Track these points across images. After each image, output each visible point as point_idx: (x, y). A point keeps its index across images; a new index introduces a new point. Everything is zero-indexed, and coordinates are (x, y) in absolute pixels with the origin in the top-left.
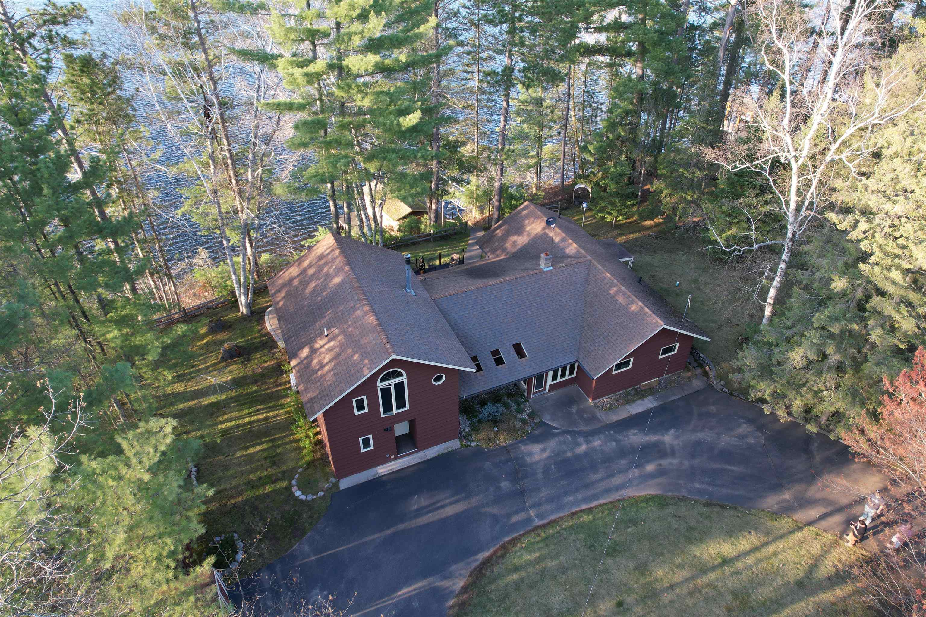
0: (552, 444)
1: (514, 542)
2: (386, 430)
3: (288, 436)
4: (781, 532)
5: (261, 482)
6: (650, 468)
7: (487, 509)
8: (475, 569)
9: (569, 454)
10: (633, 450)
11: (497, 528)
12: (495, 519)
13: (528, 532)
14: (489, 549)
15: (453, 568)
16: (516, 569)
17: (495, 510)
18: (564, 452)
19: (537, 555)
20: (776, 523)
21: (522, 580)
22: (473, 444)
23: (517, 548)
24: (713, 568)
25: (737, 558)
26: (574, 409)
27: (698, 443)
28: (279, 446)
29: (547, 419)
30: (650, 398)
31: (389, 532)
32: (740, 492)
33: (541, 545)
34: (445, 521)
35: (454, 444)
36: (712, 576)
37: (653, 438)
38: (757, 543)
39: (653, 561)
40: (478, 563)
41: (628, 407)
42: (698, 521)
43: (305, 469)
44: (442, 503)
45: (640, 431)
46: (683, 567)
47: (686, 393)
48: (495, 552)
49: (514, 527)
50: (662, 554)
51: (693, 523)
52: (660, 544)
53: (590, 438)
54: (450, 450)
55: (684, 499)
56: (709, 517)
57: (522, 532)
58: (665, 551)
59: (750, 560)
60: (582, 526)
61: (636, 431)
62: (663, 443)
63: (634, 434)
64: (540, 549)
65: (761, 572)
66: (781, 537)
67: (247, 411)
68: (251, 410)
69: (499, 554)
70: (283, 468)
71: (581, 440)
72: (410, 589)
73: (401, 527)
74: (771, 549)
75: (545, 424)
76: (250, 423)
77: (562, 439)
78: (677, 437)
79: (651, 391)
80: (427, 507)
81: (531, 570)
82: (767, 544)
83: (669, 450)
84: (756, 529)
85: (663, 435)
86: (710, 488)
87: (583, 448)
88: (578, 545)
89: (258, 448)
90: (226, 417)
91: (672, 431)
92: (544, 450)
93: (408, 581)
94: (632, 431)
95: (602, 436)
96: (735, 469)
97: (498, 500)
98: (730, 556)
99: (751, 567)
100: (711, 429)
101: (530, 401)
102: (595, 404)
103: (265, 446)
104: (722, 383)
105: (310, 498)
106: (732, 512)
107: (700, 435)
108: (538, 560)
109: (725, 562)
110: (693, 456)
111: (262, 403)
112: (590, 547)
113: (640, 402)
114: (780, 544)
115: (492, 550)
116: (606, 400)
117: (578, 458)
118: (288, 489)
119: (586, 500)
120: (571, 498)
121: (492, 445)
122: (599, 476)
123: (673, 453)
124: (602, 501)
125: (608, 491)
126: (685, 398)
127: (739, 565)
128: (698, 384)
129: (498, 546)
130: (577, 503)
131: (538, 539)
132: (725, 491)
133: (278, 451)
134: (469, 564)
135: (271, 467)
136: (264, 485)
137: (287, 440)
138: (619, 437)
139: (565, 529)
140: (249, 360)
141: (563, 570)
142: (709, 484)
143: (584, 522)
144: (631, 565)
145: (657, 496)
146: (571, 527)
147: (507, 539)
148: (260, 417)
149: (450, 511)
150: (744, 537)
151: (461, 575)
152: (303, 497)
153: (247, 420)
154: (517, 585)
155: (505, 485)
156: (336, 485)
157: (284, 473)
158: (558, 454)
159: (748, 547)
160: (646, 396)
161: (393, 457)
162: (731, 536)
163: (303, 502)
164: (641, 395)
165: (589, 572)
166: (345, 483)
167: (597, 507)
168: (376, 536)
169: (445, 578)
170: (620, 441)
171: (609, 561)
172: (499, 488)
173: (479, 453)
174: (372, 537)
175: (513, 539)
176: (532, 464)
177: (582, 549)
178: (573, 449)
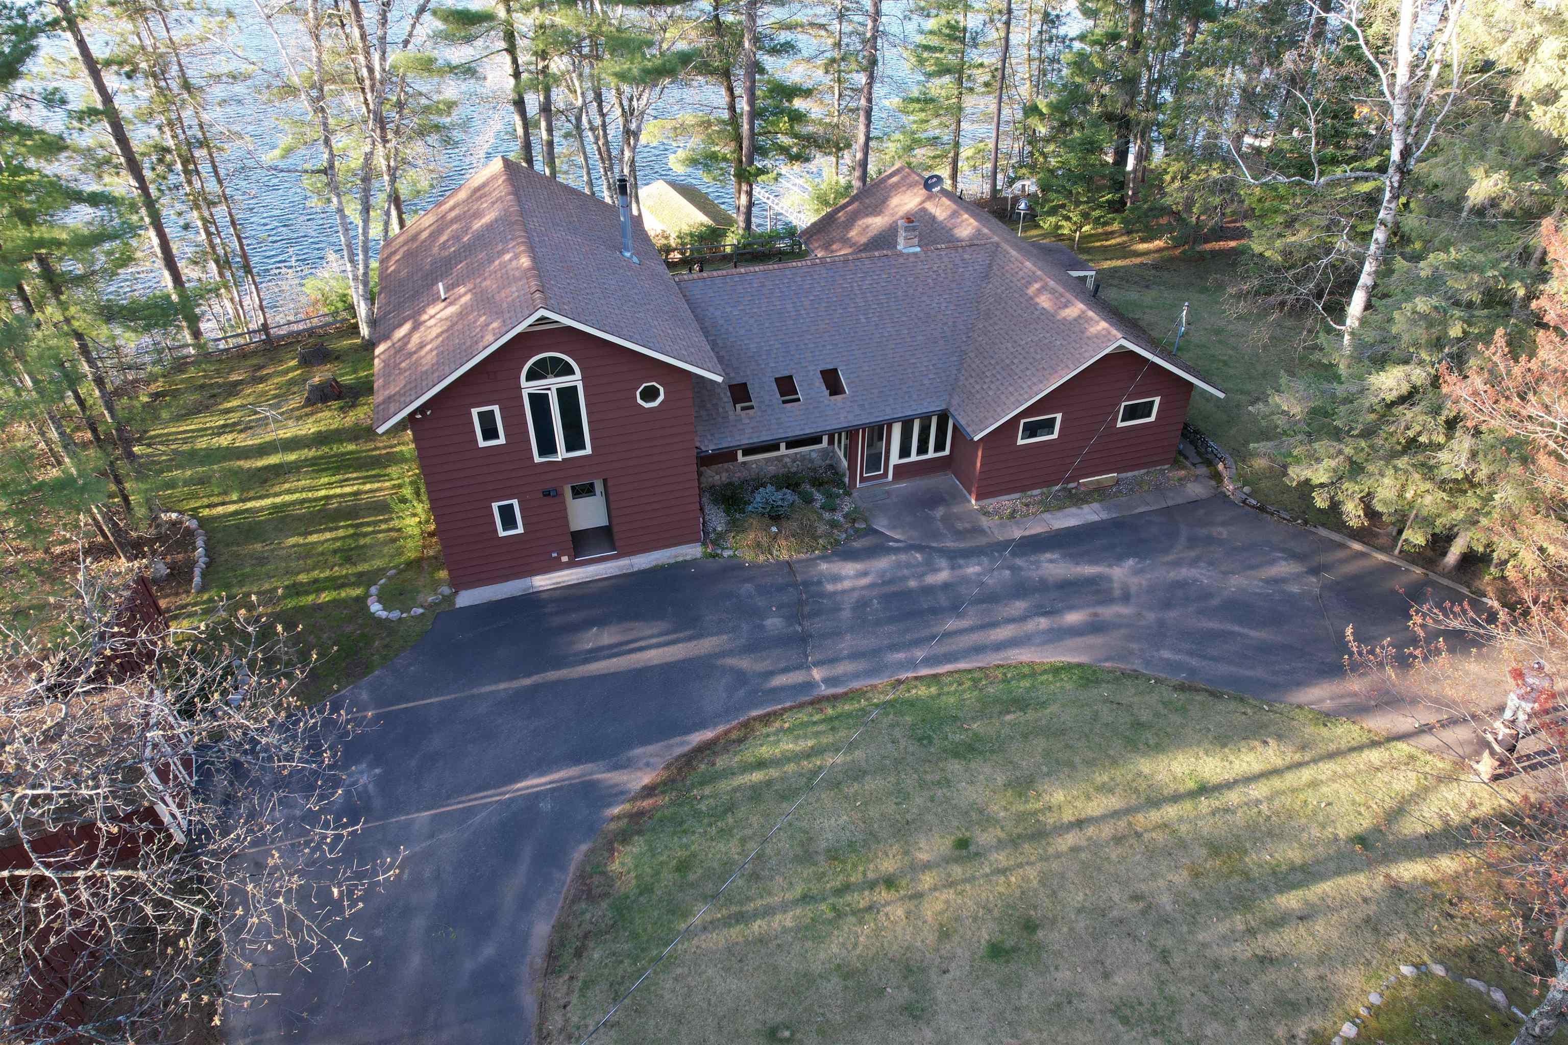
0: (883, 563)
1: (766, 719)
2: (547, 494)
3: (386, 521)
4: (1332, 747)
5: (317, 586)
6: (1073, 618)
7: (730, 661)
8: (678, 759)
9: (912, 584)
10: (1043, 586)
11: (741, 693)
12: (741, 677)
13: (801, 706)
14: (715, 725)
15: (638, 751)
16: (761, 764)
17: (744, 663)
18: (905, 578)
19: (810, 743)
20: (1324, 731)
21: (769, 783)
22: (726, 554)
23: (771, 729)
24: (1176, 798)
25: (1229, 785)
26: (940, 512)
27: (1181, 584)
28: (365, 535)
29: (881, 524)
30: (1096, 506)
31: (527, 682)
32: (1258, 672)
33: (822, 727)
34: (640, 674)
35: (692, 551)
36: (1171, 812)
37: (1089, 570)
38: (1279, 762)
39: (1048, 774)
40: (686, 749)
41: (1047, 516)
42: (1157, 715)
43: (401, 572)
44: (642, 643)
45: (1064, 556)
46: (1111, 791)
47: (1170, 503)
48: (726, 733)
49: (776, 694)
50: (1072, 766)
51: (1145, 716)
52: (1067, 746)
53: (961, 562)
54: (680, 559)
55: (1135, 675)
56: (1183, 710)
57: (788, 704)
58: (1077, 760)
59: (1258, 791)
60: (912, 703)
61: (1055, 556)
62: (1109, 579)
63: (1051, 561)
64: (817, 734)
65: (1277, 814)
66: (1331, 756)
67: (326, 480)
68: (334, 479)
69: (734, 735)
70: (362, 567)
71: (943, 563)
72: (543, 780)
73: (553, 675)
74: (1306, 774)
75: (876, 532)
76: (327, 497)
77: (903, 557)
78: (1136, 572)
79: (1100, 493)
80: (611, 647)
81: (790, 768)
82: (1299, 765)
83: (1117, 593)
84: (1279, 737)
85: (1110, 566)
86: (1194, 662)
87: (943, 576)
88: (897, 733)
89: (328, 535)
90: (287, 486)
91: (1131, 562)
92: (865, 574)
93: (541, 766)
94: (1048, 555)
95: (985, 560)
96: (1253, 633)
97: (751, 648)
98: (1215, 780)
99: (1258, 802)
100: (1211, 563)
101: (855, 494)
102: (982, 508)
103: (341, 533)
104: (1247, 489)
105: (395, 615)
106: (1232, 705)
107: (1185, 573)
108: (808, 755)
109: (1204, 790)
110: (1167, 605)
111: (358, 468)
112: (920, 740)
113: (1074, 510)
114: (1327, 768)
115: (721, 729)
116: (1006, 502)
117: (928, 590)
118: (361, 601)
119: (929, 661)
120: (900, 656)
121: (762, 558)
122: (964, 623)
123: (1126, 598)
124: (962, 665)
125: (979, 650)
126: (1167, 511)
127: (1233, 797)
128: (1196, 490)
129: (735, 723)
130: (912, 664)
131: (816, 718)
132: (1223, 669)
133: (362, 542)
134: (670, 747)
135: (340, 565)
136: (319, 591)
137: (384, 526)
138: (1019, 562)
139: (877, 706)
140: (354, 406)
141: (857, 774)
142: (1191, 653)
143: (918, 699)
144: (1000, 780)
145: (1079, 665)
146: (891, 704)
147: (755, 713)
148: (348, 490)
149: (654, 656)
150: (1252, 749)
151: (648, 765)
152: (384, 614)
153: (322, 493)
154: (756, 793)
155: (774, 623)
156: (449, 599)
157: (360, 575)
158: (890, 582)
159: (1257, 767)
160: (1087, 502)
161: (565, 559)
162: (1224, 745)
163: (379, 621)
164: (1077, 499)
165: (910, 781)
166: (466, 598)
167: (950, 673)
168: (502, 686)
169: (616, 767)
170: (1020, 569)
171: (955, 766)
172: (761, 627)
173: (735, 568)
174: (493, 688)
175: (768, 715)
176: (835, 593)
177: (903, 743)
178: (923, 575)
